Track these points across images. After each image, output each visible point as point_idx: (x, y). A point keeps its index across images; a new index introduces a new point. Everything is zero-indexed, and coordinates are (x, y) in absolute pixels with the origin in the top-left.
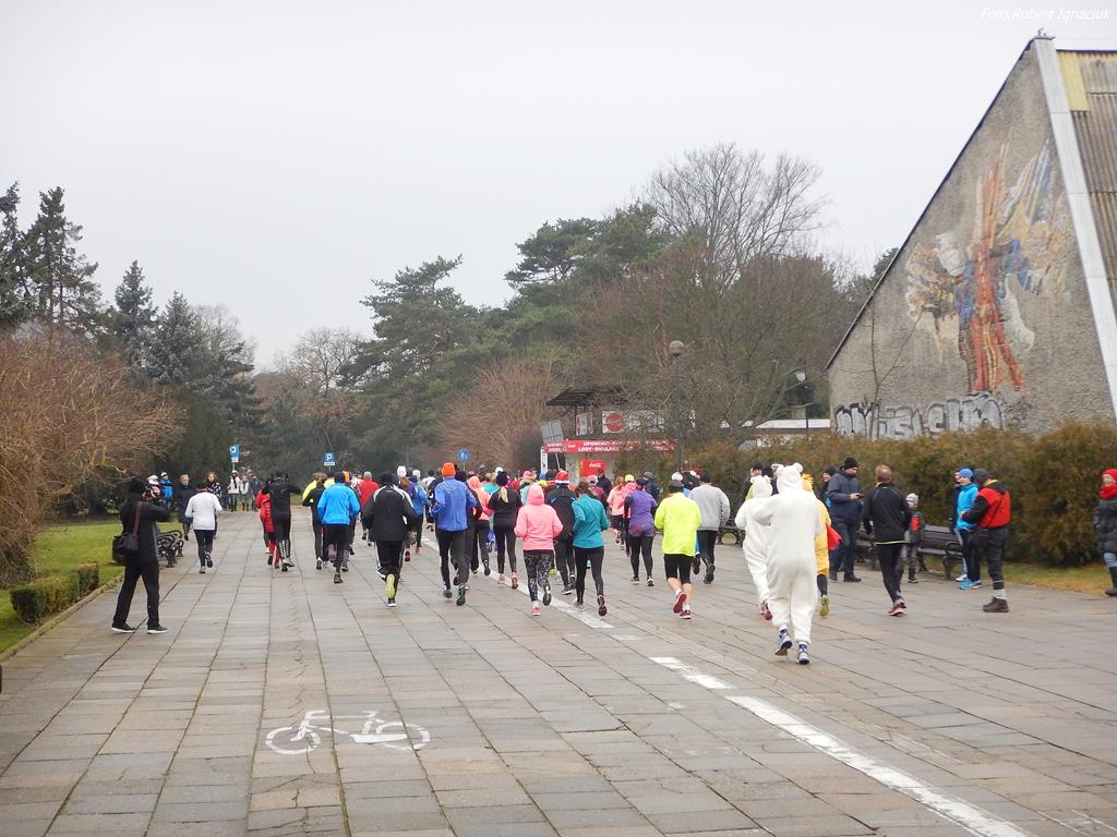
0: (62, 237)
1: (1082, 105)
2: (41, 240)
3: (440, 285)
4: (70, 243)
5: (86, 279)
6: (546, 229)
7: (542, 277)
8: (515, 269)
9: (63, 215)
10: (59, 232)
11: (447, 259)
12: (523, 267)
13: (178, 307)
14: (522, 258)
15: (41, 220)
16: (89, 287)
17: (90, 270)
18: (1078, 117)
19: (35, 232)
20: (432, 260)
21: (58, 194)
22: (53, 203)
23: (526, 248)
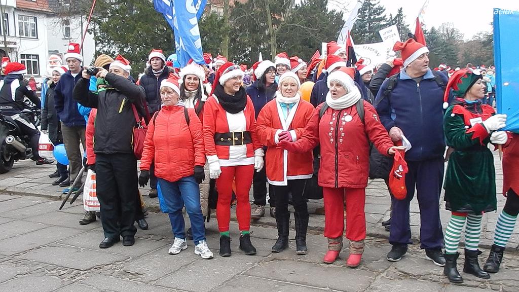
0: (402, 18)
2: (397, 19)
4: (404, 19)
5: (407, 28)
9: (402, 13)
10: (401, 17)
13: (433, 29)
15: (398, 15)
16: (408, 29)
17: (408, 26)
19: (396, 17)
21: (401, 9)
22: (400, 11)
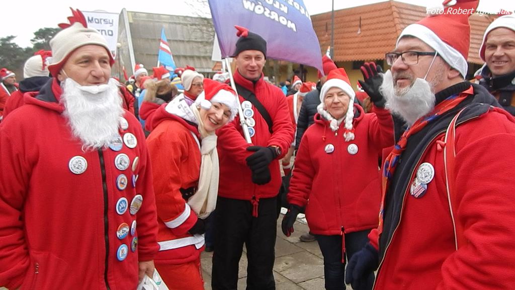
1: (131, 21)
3: (12, 41)
6: (41, 30)
7: (40, 41)
8: (32, 39)
11: (14, 35)
12: (35, 38)
14: (34, 36)
18: (130, 24)
20: (10, 35)
23: (36, 34)
